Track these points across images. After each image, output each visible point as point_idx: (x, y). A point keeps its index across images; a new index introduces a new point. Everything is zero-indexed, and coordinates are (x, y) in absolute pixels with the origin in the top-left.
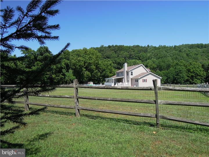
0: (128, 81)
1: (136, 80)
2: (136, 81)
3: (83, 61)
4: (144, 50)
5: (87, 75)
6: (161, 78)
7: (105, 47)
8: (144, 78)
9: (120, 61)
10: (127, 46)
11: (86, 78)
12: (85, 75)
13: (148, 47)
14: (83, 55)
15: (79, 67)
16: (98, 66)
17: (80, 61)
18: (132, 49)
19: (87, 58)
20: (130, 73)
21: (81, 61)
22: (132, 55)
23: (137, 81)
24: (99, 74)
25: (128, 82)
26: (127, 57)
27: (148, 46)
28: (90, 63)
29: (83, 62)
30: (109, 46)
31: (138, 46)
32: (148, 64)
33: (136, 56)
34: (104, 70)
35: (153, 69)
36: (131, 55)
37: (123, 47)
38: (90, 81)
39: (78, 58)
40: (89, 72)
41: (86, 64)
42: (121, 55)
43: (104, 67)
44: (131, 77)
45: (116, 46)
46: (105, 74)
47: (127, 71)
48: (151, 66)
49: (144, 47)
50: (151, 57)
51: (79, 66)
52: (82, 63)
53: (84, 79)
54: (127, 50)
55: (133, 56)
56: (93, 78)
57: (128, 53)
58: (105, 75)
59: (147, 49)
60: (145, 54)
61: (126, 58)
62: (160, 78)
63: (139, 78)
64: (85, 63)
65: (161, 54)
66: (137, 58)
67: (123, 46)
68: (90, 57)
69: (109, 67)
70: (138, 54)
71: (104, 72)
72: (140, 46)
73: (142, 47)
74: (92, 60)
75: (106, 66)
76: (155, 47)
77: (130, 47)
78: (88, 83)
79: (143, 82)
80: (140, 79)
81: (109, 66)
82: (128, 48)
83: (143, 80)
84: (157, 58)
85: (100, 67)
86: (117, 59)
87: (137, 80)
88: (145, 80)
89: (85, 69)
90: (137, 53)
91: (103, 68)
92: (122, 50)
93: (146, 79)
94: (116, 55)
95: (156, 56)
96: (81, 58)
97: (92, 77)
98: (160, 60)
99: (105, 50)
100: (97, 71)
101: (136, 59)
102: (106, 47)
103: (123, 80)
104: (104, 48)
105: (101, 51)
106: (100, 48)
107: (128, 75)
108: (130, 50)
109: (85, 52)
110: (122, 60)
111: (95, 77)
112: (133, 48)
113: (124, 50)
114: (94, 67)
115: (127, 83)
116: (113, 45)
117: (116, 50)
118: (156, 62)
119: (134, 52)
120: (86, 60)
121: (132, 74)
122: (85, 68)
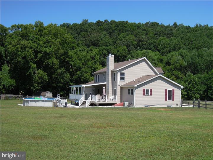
0: (114, 93)
1: (129, 90)
2: (129, 93)
3: (31, 48)
4: (166, 32)
5: (40, 78)
6: (182, 87)
7: (91, 24)
8: (147, 87)
9: (118, 51)
10: (135, 24)
11: (38, 83)
12: (36, 78)
13: (175, 27)
14: (33, 36)
15: (22, 61)
16: (68, 59)
17: (25, 48)
18: (143, 30)
19: (41, 43)
20: (119, 76)
21: (27, 49)
22: (143, 41)
23: (131, 92)
24: (68, 76)
25: (115, 95)
26: (132, 45)
27: (175, 24)
28: (46, 52)
29: (30, 50)
30: (99, 22)
31: (156, 24)
32: (171, 59)
33: (150, 44)
34: (79, 69)
35: (181, 70)
36: (140, 41)
37: (126, 25)
38: (46, 91)
39: (22, 43)
40: (44, 70)
41: (39, 55)
42: (121, 40)
43: (79, 63)
44: (120, 83)
45: (113, 22)
46: (82, 76)
47: (112, 72)
48: (177, 63)
49: (167, 27)
50: (179, 46)
51: (24, 58)
52: (29, 53)
53: (32, 86)
54: (133, 31)
55: (145, 43)
56: (55, 85)
57: (136, 36)
58: (80, 79)
59: (172, 30)
60: (167, 40)
61: (129, 46)
62: (179, 88)
63: (136, 86)
64: (36, 52)
65: (198, 41)
66: (152, 46)
67: (127, 22)
68: (48, 42)
69: (89, 63)
70: (154, 40)
71: (78, 73)
72: (160, 24)
73: (162, 26)
74: (50, 46)
75: (83, 61)
76: (188, 28)
77: (138, 26)
78: (43, 93)
79: (144, 94)
80: (136, 88)
81: (89, 60)
82: (137, 27)
83: (144, 90)
84: (190, 49)
85: (71, 63)
86: (112, 47)
87: (132, 90)
88: (147, 90)
89: (35, 66)
90: (153, 38)
91: (77, 65)
92: (123, 30)
93: (151, 90)
94: (111, 41)
95: (188, 45)
96: (27, 42)
97: (53, 83)
98: (194, 52)
99: (89, 30)
100: (63, 69)
101: (150, 49)
102: (93, 23)
103: (104, 90)
104: (88, 26)
105: (81, 31)
106: (80, 24)
107: (115, 80)
108: (140, 31)
109: (40, 31)
110: (121, 51)
111: (58, 82)
112: (144, 28)
113: (127, 31)
114: (57, 62)
115: (111, 97)
116: (106, 21)
117: (111, 31)
118: (187, 55)
119: (147, 34)
120: (39, 47)
121: (122, 78)
122: (35, 63)
